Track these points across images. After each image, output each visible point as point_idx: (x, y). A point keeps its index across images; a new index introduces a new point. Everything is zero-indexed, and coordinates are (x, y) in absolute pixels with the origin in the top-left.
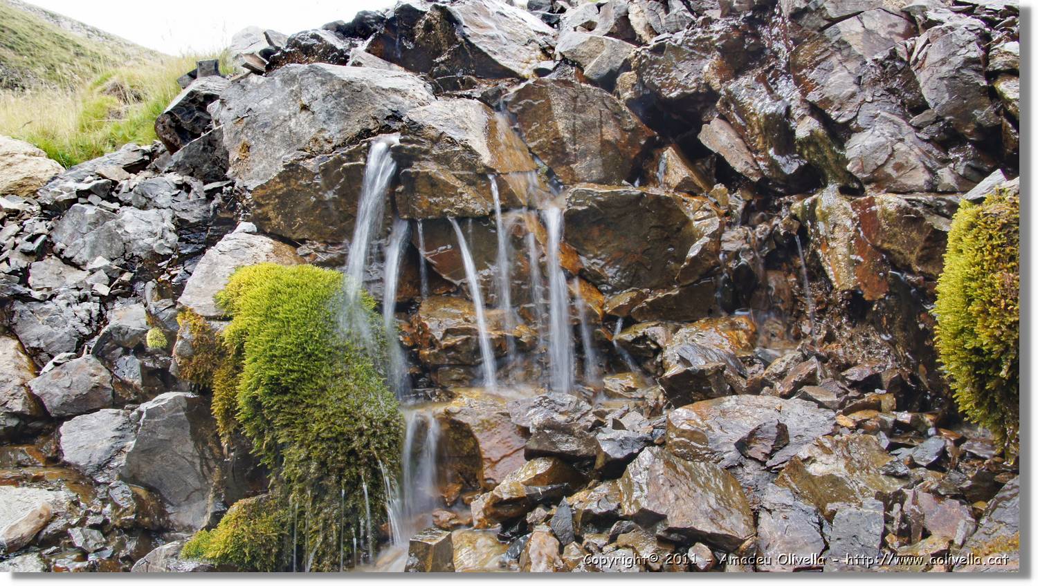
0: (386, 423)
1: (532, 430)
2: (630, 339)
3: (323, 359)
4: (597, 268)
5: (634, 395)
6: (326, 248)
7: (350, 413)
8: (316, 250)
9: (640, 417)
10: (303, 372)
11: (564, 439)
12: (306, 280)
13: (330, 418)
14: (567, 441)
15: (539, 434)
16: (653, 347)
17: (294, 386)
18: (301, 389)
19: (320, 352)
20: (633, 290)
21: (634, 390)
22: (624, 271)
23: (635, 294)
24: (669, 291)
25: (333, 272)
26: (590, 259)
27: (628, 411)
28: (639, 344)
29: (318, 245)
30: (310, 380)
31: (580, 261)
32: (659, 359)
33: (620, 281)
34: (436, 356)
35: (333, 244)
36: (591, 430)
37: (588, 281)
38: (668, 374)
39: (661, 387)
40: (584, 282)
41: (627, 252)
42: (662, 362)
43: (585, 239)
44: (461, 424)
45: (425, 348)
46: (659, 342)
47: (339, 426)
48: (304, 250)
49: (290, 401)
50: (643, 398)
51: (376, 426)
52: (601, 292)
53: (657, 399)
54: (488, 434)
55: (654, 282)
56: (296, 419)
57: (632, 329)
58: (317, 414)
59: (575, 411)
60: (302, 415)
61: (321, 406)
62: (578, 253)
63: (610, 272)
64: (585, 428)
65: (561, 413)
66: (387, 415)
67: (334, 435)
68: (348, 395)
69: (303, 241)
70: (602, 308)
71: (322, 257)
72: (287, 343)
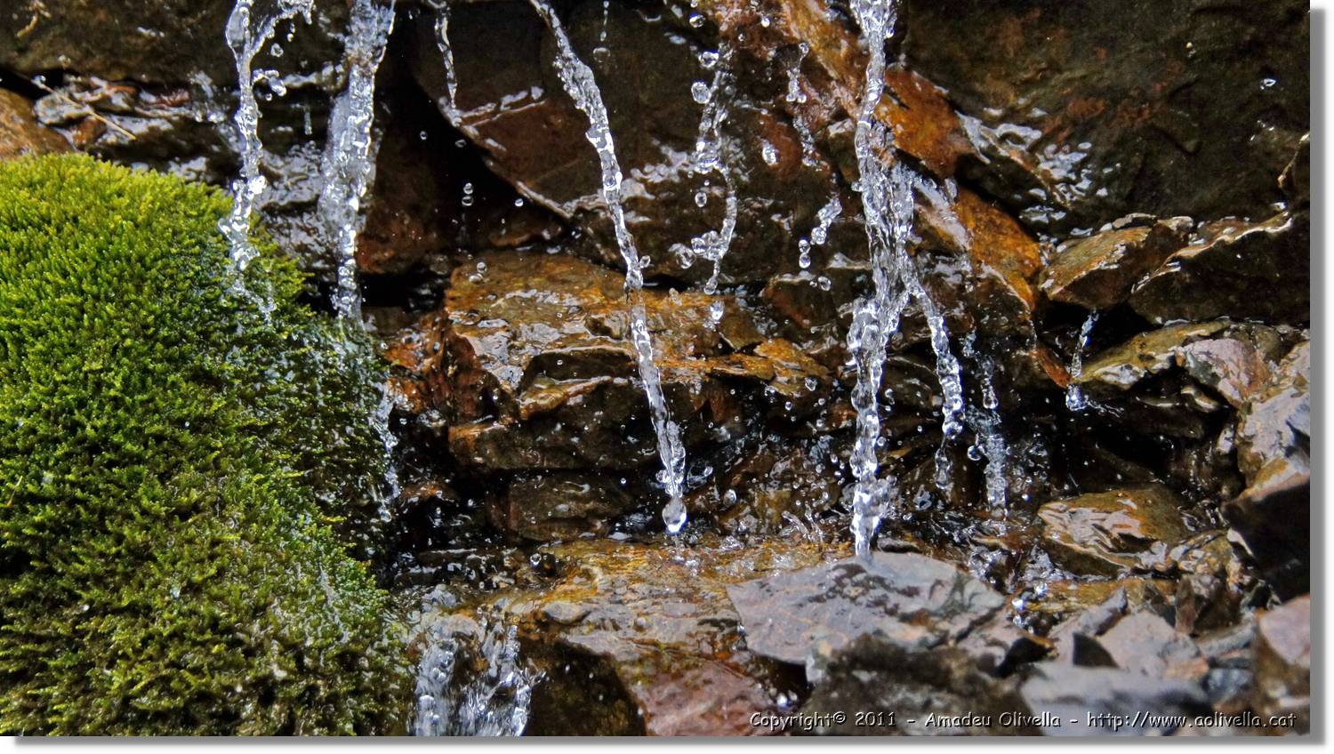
0: (348, 660)
1: (814, 674)
2: (1127, 379)
3: (139, 460)
4: (1014, 153)
5: (1146, 559)
6: (135, 99)
7: (229, 630)
8: (103, 107)
9: (1163, 629)
10: (73, 502)
11: (918, 698)
12: (74, 206)
13: (163, 648)
14: (927, 707)
15: (836, 684)
16: (1205, 404)
17: (45, 546)
18: (70, 558)
19: (128, 436)
20: (1136, 223)
21: (1144, 544)
22: (1107, 160)
23: (1142, 234)
24: (1257, 220)
25: (162, 178)
26: (991, 123)
27: (1124, 611)
28: (1157, 395)
29: (104, 88)
30: (98, 529)
31: (959, 131)
32: (1224, 444)
33: (1091, 193)
34: (501, 442)
35: (153, 88)
36: (1004, 672)
37: (986, 197)
38: (1257, 491)
39: (1234, 536)
40: (973, 200)
41: (1115, 96)
42: (1234, 453)
43: (978, 59)
44: (584, 659)
45: (467, 419)
46: (1225, 387)
47: (196, 671)
48: (57, 106)
49: (31, 596)
50: (1174, 573)
51: (315, 672)
52: (1032, 231)
53: (1222, 574)
54: (671, 687)
55: (1208, 194)
56: (51, 654)
57: (1134, 349)
58: (122, 634)
59: (951, 612)
60: (73, 641)
61: (133, 610)
62: (954, 106)
63: (1057, 164)
64: (986, 663)
65: (907, 619)
66: (347, 635)
67: (179, 701)
68: (221, 572)
69: (56, 78)
70: (1032, 280)
71: (123, 131)
72: (19, 411)
